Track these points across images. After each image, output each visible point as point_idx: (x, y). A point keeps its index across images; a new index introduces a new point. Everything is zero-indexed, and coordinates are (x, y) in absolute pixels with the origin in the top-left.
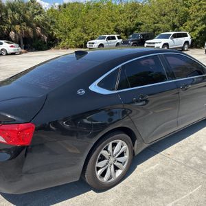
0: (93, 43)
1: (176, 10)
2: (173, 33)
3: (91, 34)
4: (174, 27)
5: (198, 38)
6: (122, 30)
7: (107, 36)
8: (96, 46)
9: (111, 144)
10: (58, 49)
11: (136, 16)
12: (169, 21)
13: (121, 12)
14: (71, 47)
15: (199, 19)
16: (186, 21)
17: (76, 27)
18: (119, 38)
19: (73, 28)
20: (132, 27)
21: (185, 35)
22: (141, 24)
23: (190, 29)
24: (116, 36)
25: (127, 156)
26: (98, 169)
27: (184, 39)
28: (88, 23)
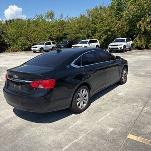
0: (36, 47)
1: (89, 26)
2: (89, 40)
3: (33, 41)
4: (88, 37)
5: (103, 43)
6: (55, 38)
7: (45, 42)
8: (38, 49)
9: (81, 90)
10: (9, 52)
11: (64, 29)
12: (85, 32)
13: (53, 26)
14: (18, 51)
15: (103, 32)
16: (95, 33)
17: (21, 36)
18: (54, 43)
19: (19, 37)
20: (61, 36)
21: (96, 42)
22: (67, 34)
23: (98, 38)
24: (51, 42)
25: (87, 97)
26: (77, 101)
27: (95, 44)
28: (30, 34)
